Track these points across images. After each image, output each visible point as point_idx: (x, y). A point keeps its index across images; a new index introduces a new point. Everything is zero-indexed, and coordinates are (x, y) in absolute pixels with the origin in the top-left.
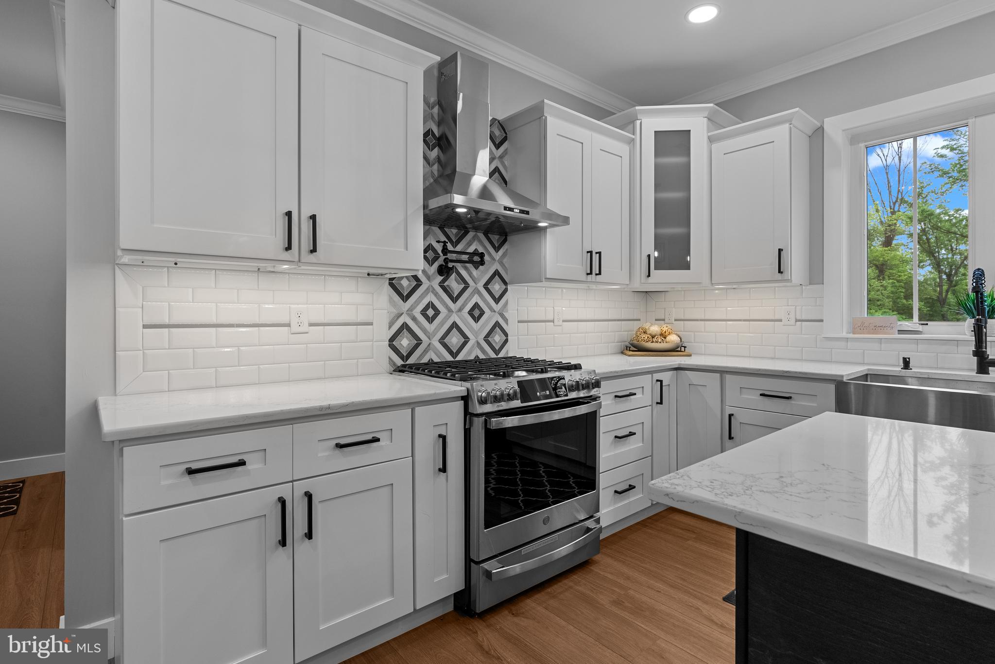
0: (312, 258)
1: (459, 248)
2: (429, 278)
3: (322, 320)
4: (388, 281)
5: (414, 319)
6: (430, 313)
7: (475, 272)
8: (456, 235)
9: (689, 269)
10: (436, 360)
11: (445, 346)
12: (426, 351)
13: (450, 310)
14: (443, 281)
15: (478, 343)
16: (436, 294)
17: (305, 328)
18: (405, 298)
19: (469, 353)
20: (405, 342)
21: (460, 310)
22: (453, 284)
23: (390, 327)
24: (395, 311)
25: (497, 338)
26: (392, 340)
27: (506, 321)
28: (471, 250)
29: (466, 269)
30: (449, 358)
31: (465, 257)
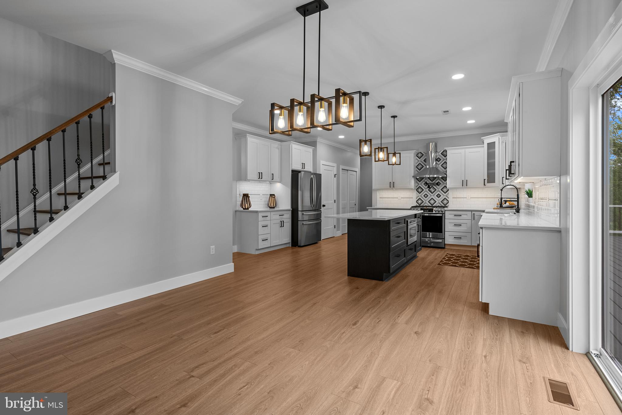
0: (394, 188)
1: (433, 182)
2: (425, 189)
3: (403, 197)
4: (416, 190)
5: (422, 197)
6: (426, 196)
7: (438, 187)
8: (433, 179)
9: (495, 183)
10: (427, 205)
11: (430, 203)
12: (425, 204)
13: (431, 195)
14: (429, 189)
15: (439, 203)
16: (427, 192)
17: (400, 198)
18: (420, 193)
19: (437, 204)
20: (420, 202)
21: (434, 195)
22: (432, 190)
23: (416, 199)
24: (417, 196)
25: (445, 202)
26: (417, 201)
27: (448, 198)
28: (437, 182)
29: (436, 186)
30: (431, 205)
31: (435, 184)
